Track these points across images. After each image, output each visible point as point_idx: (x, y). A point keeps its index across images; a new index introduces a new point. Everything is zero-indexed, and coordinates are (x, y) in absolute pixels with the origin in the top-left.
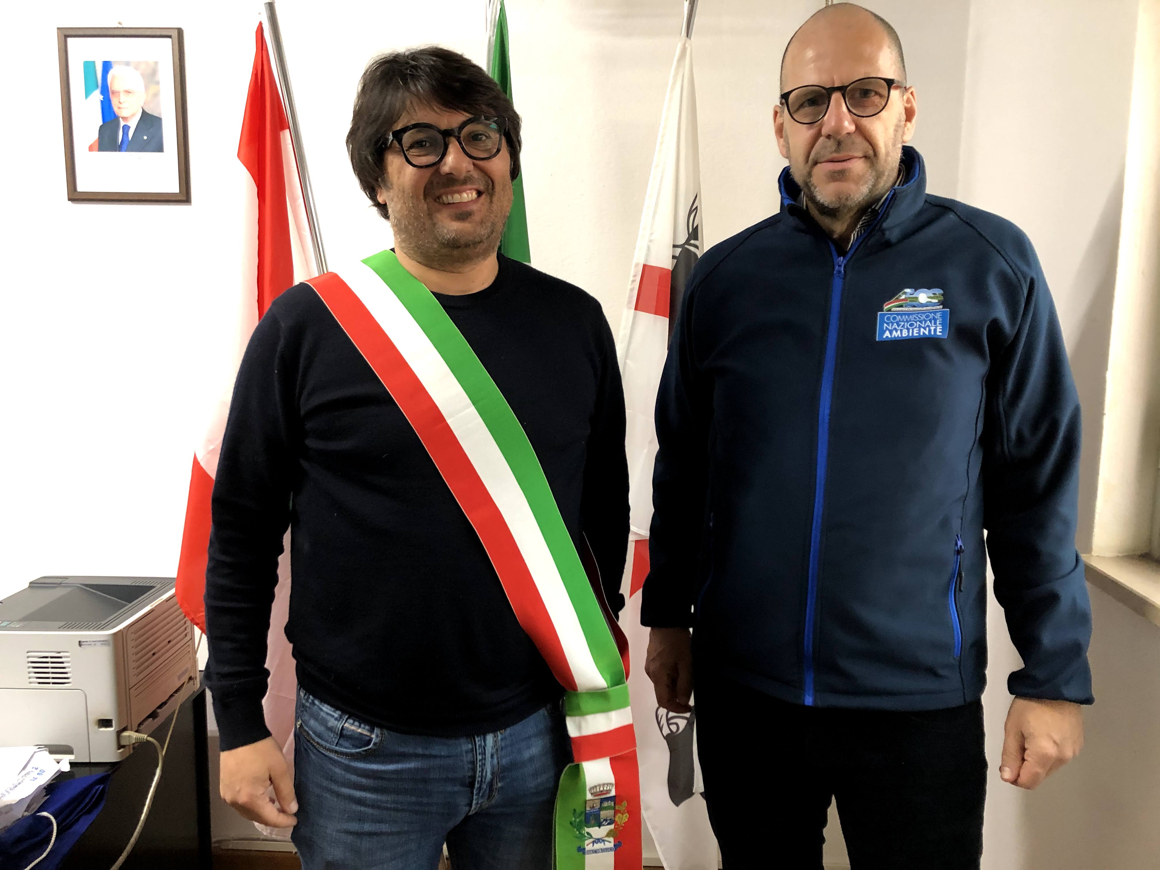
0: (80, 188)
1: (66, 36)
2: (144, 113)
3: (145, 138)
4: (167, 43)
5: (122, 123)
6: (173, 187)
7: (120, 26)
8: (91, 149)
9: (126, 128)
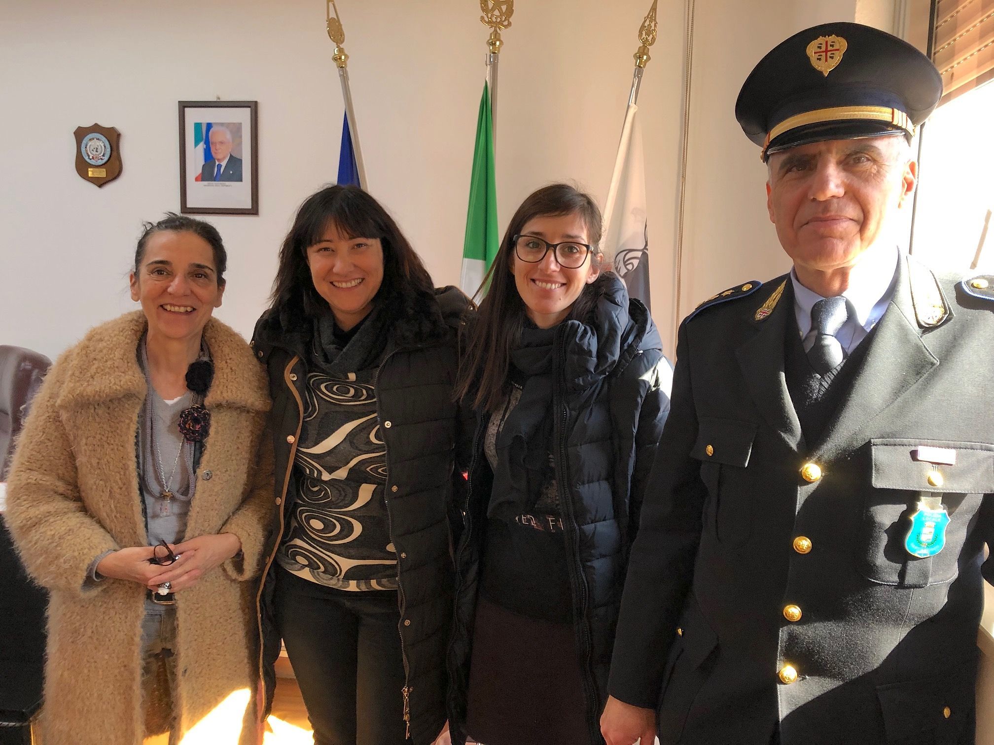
0: (189, 205)
1: (185, 107)
2: (231, 156)
3: (231, 172)
4: (247, 111)
5: (217, 163)
6: (248, 205)
7: (218, 100)
8: (197, 179)
9: (219, 166)
